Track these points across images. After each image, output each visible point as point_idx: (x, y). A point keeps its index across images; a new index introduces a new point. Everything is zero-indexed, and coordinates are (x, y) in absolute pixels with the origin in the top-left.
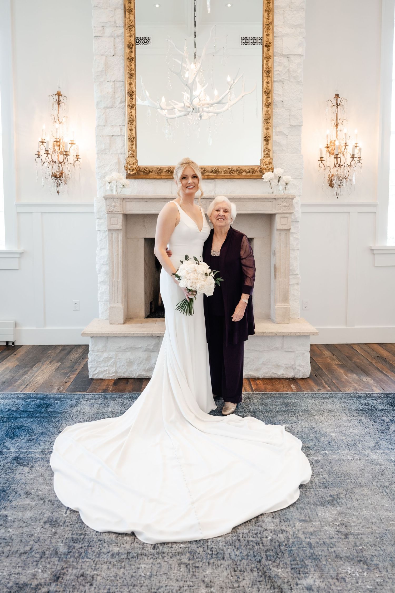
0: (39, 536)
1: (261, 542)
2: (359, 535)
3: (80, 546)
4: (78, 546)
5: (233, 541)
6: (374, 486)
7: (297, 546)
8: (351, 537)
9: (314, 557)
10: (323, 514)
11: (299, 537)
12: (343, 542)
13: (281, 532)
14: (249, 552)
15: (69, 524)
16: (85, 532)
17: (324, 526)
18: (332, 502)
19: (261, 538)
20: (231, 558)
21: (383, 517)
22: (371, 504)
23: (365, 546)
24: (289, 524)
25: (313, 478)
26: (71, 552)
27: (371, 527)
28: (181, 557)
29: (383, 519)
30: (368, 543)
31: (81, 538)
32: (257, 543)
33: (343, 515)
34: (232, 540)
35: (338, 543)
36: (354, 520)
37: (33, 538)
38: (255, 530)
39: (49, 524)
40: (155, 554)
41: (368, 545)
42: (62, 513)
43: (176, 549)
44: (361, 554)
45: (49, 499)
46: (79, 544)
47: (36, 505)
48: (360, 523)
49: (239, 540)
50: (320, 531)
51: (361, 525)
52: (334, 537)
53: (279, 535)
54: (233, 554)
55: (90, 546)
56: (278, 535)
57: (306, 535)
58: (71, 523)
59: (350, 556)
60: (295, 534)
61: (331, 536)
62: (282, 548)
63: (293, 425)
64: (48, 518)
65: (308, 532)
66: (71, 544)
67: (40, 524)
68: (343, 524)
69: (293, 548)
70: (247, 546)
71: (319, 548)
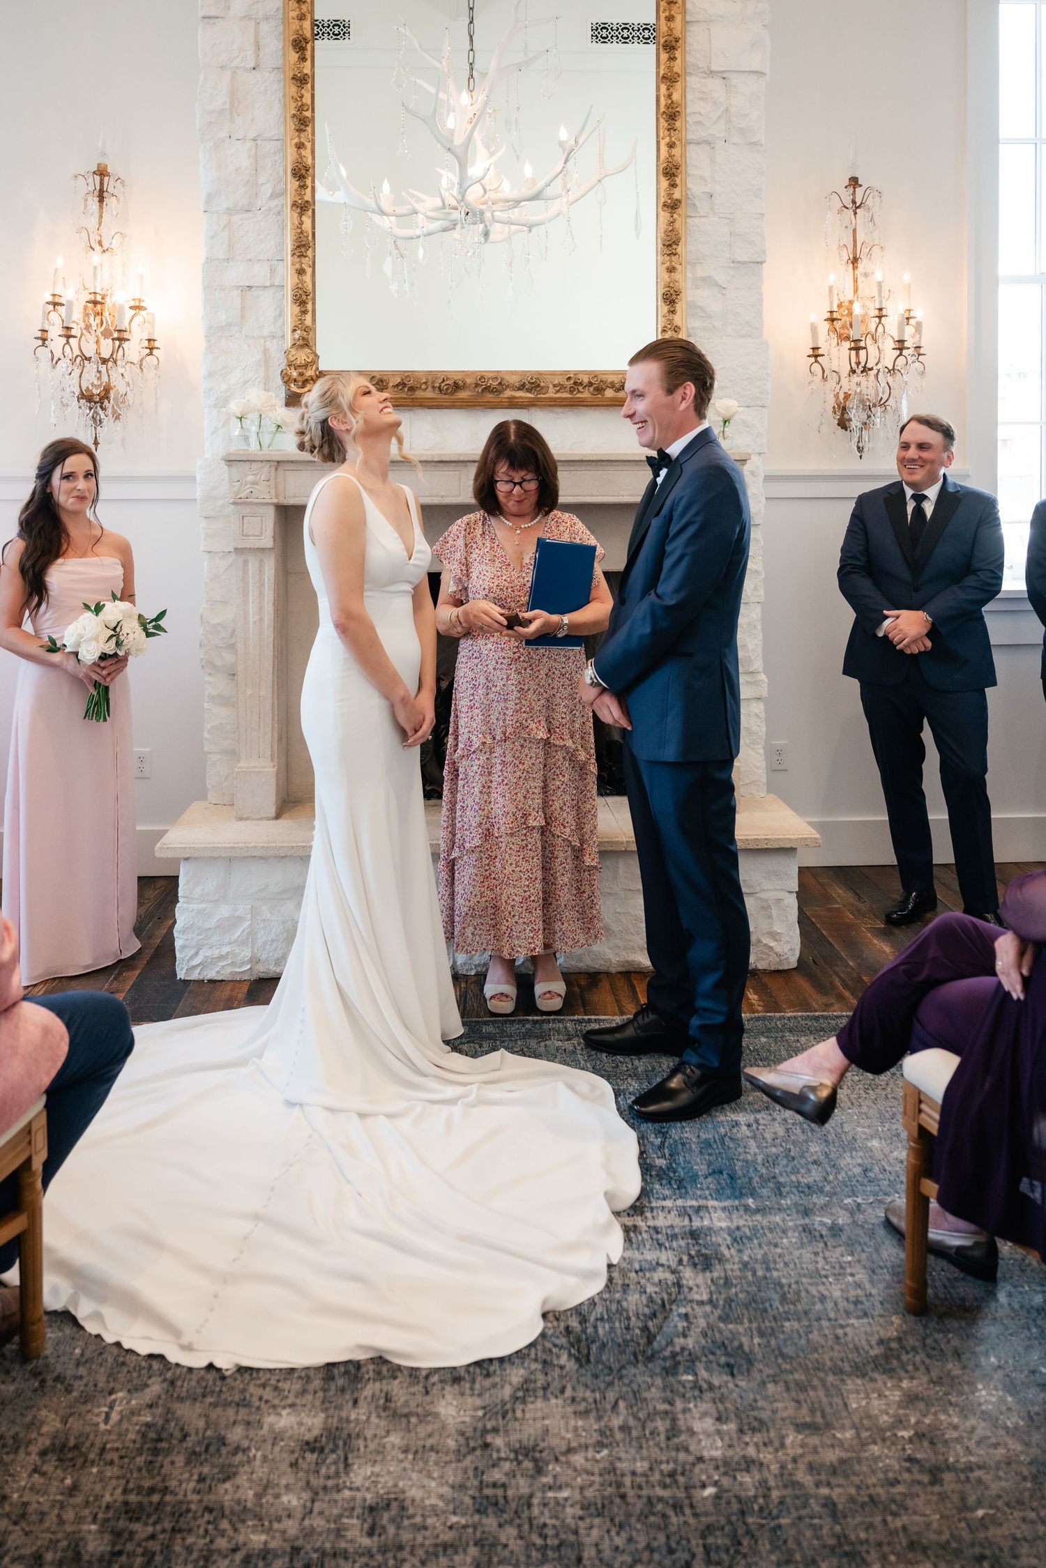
0: (25, 1499)
1: (687, 1502)
2: (971, 1470)
3: (150, 1529)
4: (142, 1530)
5: (606, 1502)
6: (1002, 1306)
7: (794, 1514)
8: (948, 1477)
9: (846, 1548)
10: (864, 1403)
11: (798, 1483)
12: (926, 1493)
13: (743, 1466)
14: (655, 1539)
15: (115, 1456)
16: (164, 1480)
17: (867, 1444)
18: (887, 1363)
19: (687, 1488)
20: (601, 1560)
21: (1037, 1408)
22: (999, 1367)
23: (991, 1507)
24: (766, 1440)
25: (828, 1284)
26: (120, 1553)
27: (1006, 1445)
28: (452, 1560)
29: (1037, 1414)
30: (999, 1497)
31: (151, 1503)
32: (677, 1507)
33: (921, 1405)
34: (603, 1497)
35: (912, 1499)
36: (956, 1420)
37: (7, 1508)
38: (668, 1462)
39: (55, 1458)
40: (375, 1550)
41: (1000, 1503)
42: (96, 1420)
43: (436, 1532)
44: (982, 1535)
45: (56, 1374)
46: (146, 1524)
47: (18, 1394)
48: (973, 1429)
49: (623, 1497)
50: (859, 1460)
51: (976, 1438)
52: (900, 1478)
53: (739, 1478)
54: (606, 1545)
55: (180, 1531)
56: (735, 1478)
57: (819, 1474)
58: (123, 1453)
59: (951, 1541)
60: (786, 1472)
61: (891, 1475)
62: (750, 1520)
63: (759, 1116)
64: (55, 1438)
65: (822, 1465)
66: (122, 1524)
67: (28, 1458)
68: (924, 1435)
69: (783, 1521)
70: (646, 1517)
71: (859, 1519)
